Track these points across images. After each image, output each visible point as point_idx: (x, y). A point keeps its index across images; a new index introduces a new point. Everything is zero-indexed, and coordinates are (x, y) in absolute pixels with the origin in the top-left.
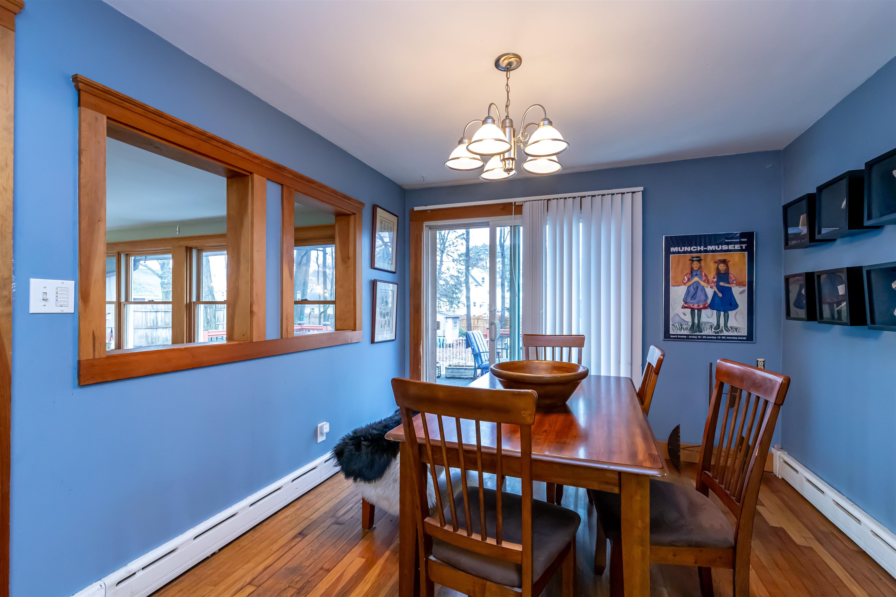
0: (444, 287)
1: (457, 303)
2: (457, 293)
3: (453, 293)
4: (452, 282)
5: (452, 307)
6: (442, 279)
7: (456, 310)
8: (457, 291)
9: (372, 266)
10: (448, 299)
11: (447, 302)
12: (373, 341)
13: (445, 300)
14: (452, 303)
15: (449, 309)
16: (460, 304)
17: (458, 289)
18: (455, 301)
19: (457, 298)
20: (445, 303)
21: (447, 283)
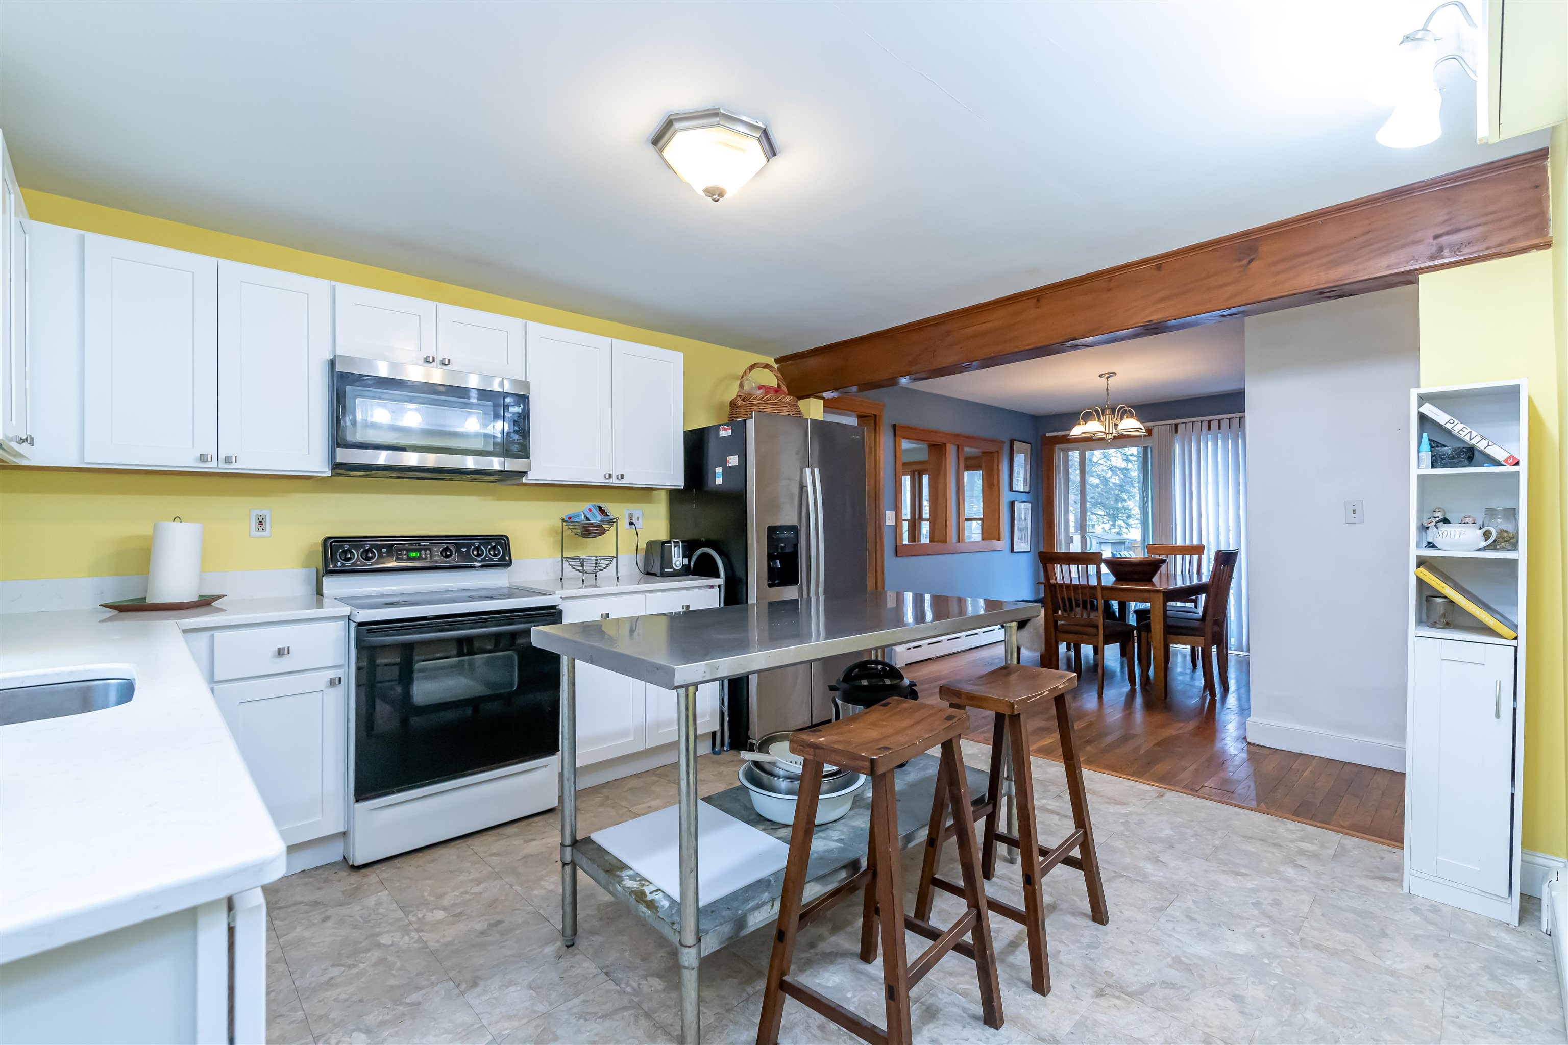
0: (1097, 490)
1: (1125, 518)
2: (1125, 500)
3: (1117, 501)
4: (1116, 480)
5: (1114, 525)
6: (1093, 476)
7: (1124, 530)
8: (1125, 496)
9: (1011, 489)
10: (1107, 511)
11: (1106, 517)
12: (1012, 551)
13: (1100, 512)
14: (1114, 518)
15: (1110, 529)
16: (1131, 520)
17: (1128, 492)
18: (1121, 515)
19: (1126, 509)
20: (1101, 519)
21: (1105, 481)
